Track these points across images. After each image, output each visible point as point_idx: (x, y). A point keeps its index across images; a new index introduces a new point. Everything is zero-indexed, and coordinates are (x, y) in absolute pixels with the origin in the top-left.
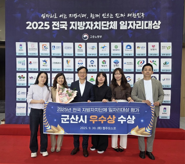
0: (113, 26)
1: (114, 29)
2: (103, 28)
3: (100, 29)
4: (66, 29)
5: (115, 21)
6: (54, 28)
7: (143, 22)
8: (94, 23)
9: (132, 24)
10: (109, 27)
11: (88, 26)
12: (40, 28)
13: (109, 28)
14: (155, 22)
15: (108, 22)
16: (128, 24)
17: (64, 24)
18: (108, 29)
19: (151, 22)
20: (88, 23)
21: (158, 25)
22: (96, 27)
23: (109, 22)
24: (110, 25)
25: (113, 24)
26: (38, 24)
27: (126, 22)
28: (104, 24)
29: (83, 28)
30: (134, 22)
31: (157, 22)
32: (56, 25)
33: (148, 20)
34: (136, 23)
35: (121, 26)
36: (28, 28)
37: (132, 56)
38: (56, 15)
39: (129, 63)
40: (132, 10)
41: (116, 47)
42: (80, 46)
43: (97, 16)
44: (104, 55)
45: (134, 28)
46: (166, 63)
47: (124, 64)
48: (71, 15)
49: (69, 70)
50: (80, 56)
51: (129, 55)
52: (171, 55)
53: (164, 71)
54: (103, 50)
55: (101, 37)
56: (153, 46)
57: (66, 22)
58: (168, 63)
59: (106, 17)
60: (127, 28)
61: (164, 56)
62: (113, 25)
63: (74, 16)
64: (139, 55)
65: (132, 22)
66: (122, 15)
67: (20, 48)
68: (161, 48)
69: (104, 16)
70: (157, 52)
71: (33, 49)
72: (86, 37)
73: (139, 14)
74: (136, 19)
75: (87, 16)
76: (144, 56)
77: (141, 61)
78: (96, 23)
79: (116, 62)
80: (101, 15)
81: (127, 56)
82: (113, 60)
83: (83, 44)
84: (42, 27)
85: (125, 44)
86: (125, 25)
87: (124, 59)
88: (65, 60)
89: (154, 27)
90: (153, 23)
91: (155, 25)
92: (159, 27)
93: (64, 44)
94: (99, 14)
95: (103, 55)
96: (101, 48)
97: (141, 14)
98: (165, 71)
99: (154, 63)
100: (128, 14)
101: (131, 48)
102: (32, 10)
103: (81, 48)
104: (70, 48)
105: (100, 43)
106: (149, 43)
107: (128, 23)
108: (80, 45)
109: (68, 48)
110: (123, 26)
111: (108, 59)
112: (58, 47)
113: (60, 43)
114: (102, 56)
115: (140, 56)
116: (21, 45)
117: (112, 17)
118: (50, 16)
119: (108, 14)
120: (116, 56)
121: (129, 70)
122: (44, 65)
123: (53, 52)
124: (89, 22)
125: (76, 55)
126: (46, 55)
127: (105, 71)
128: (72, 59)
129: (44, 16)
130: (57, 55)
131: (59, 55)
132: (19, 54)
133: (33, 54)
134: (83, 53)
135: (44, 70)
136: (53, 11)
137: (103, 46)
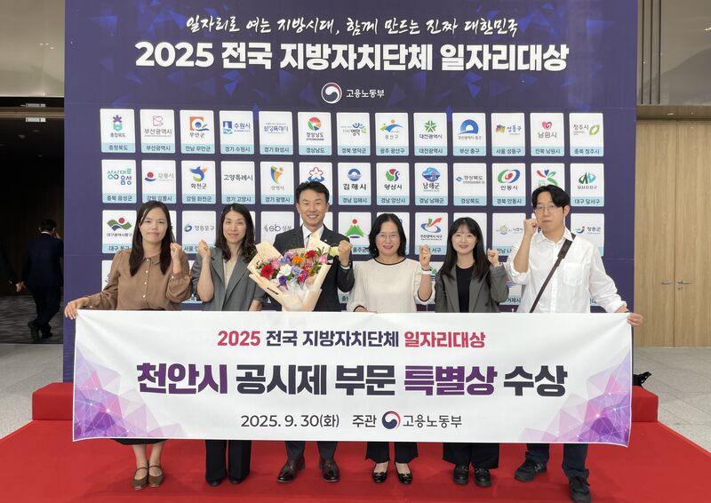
0: (420, 61)
1: (423, 68)
2: (388, 67)
3: (378, 68)
4: (268, 65)
5: (426, 43)
6: (227, 64)
7: (512, 47)
8: (360, 50)
9: (480, 55)
10: (407, 64)
11: (339, 60)
12: (182, 62)
13: (407, 67)
14: (552, 47)
15: (403, 47)
16: (467, 56)
17: (262, 50)
18: (403, 68)
19: (539, 47)
20: (340, 48)
21: (559, 58)
22: (365, 61)
23: (407, 48)
24: (408, 57)
25: (418, 53)
26: (176, 49)
27: (461, 47)
28: (391, 52)
29: (325, 65)
30: (486, 47)
31: (558, 49)
32: (235, 55)
33: (528, 43)
34: (491, 52)
35: (443, 59)
36: (142, 61)
37: (479, 154)
38: (233, 21)
39: (471, 178)
40: (478, 11)
41: (431, 128)
42: (314, 124)
43: (369, 25)
44: (393, 151)
45: (486, 68)
46: (586, 178)
47: (455, 182)
48: (283, 21)
49: (278, 200)
50: (315, 154)
51: (470, 154)
52: (601, 154)
53: (580, 205)
54: (387, 137)
55: (381, 93)
56: (546, 125)
57: (267, 46)
58: (592, 177)
59: (396, 32)
60: (465, 66)
61: (580, 155)
62: (418, 57)
63: (294, 27)
64: (503, 152)
65: (479, 48)
66: (447, 26)
67: (115, 127)
68: (572, 130)
69: (389, 27)
70: (559, 143)
71: (158, 131)
72: (334, 95)
73: (500, 21)
74: (493, 39)
75: (335, 28)
76: (517, 154)
78: (365, 49)
79: (430, 173)
80: (381, 25)
81: (464, 154)
82: (420, 168)
83: (325, 117)
84: (188, 60)
85: (459, 118)
86: (456, 56)
87: (456, 166)
88: (266, 166)
89: (548, 66)
90: (545, 50)
91: (552, 57)
92: (563, 65)
93: (261, 114)
94: (373, 22)
95: (390, 154)
96: (382, 129)
97: (508, 24)
98: (585, 205)
99: (549, 180)
100: (468, 23)
101: (476, 130)
102: (155, 3)
103: (316, 129)
104: (282, 129)
105: (378, 115)
106: (532, 115)
107: (468, 49)
108: (314, 120)
109: (276, 129)
110: (452, 61)
111: (406, 165)
112: (242, 125)
113: (250, 114)
114: (385, 154)
115: (506, 154)
116: (117, 119)
117: (415, 30)
118: (216, 25)
119: (404, 22)
120: (429, 154)
121: (472, 200)
122: (196, 183)
123: (225, 141)
124: (344, 47)
125: (302, 152)
126: (200, 152)
127: (396, 204)
128: (289, 166)
129: (196, 26)
130: (240, 152)
131: (246, 153)
132: (111, 147)
133: (158, 148)
134: (325, 146)
135: (197, 202)
136: (226, 8)
137: (388, 125)
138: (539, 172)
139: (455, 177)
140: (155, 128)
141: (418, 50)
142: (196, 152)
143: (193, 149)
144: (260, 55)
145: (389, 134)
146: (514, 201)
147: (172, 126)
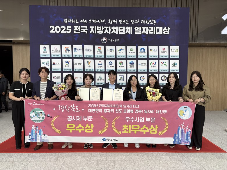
0: (129, 31)
1: (130, 33)
2: (120, 33)
3: (117, 33)
4: (86, 33)
5: (131, 26)
6: (75, 32)
7: (154, 28)
8: (112, 28)
9: (145, 30)
11: (106, 31)
12: (62, 32)
14: (165, 28)
16: (142, 30)
17: (85, 28)
18: (124, 33)
20: (106, 28)
21: (167, 31)
22: (114, 31)
23: (125, 28)
24: (126, 30)
25: (128, 29)
26: (61, 28)
27: (140, 27)
28: (121, 29)
29: (102, 32)
30: (147, 27)
31: (167, 28)
32: (77, 30)
33: (159, 27)
34: (149, 29)
35: (135, 31)
36: (51, 31)
37: (145, 57)
38: (77, 20)
39: (143, 64)
40: (145, 17)
42: (99, 49)
43: (114, 21)
44: (121, 56)
45: (147, 33)
46: (174, 64)
47: (138, 65)
48: (91, 20)
49: (89, 70)
50: (100, 57)
51: (143, 57)
52: (179, 57)
55: (118, 40)
56: (164, 49)
57: (86, 27)
58: (176, 64)
59: (122, 23)
60: (141, 33)
61: (173, 57)
63: (94, 22)
64: (152, 57)
65: (145, 28)
66: (136, 21)
67: (44, 50)
68: (171, 51)
69: (120, 22)
70: (167, 54)
71: (56, 51)
72: (105, 41)
73: (151, 20)
74: (149, 25)
75: (105, 22)
76: (155, 57)
77: (153, 63)
78: (114, 28)
79: (132, 63)
80: (118, 21)
81: (141, 57)
82: (129, 61)
83: (102, 47)
84: (64, 31)
85: (140, 47)
86: (139, 30)
87: (139, 61)
88: (86, 61)
89: (164, 33)
90: (163, 29)
91: (165, 30)
92: (168, 33)
93: (85, 46)
94: (116, 20)
95: (120, 57)
96: (118, 50)
97: (153, 21)
99: (164, 64)
100: (142, 21)
102: (55, 15)
103: (100, 50)
104: (90, 50)
105: (117, 46)
106: (160, 46)
107: (142, 28)
109: (89, 50)
110: (138, 31)
111: (125, 61)
112: (79, 49)
113: (81, 46)
114: (119, 57)
115: (153, 57)
116: (45, 48)
117: (127, 23)
118: (72, 21)
119: (124, 20)
120: (131, 57)
121: (143, 70)
122: (67, 65)
123: (75, 53)
124: (108, 27)
125: (96, 57)
126: (68, 57)
127: (122, 71)
128: (92, 61)
129: (66, 21)
130: (79, 57)
131: (80, 57)
132: (43, 56)
133: (56, 56)
134: (102, 55)
135: (67, 71)
136: (75, 17)
137: (120, 49)
138: (161, 62)
139: (138, 64)
140: (55, 50)
141: (128, 28)
142: (66, 57)
143: (66, 56)
144: (84, 30)
145: (120, 52)
146: (155, 70)
147: (60, 50)
